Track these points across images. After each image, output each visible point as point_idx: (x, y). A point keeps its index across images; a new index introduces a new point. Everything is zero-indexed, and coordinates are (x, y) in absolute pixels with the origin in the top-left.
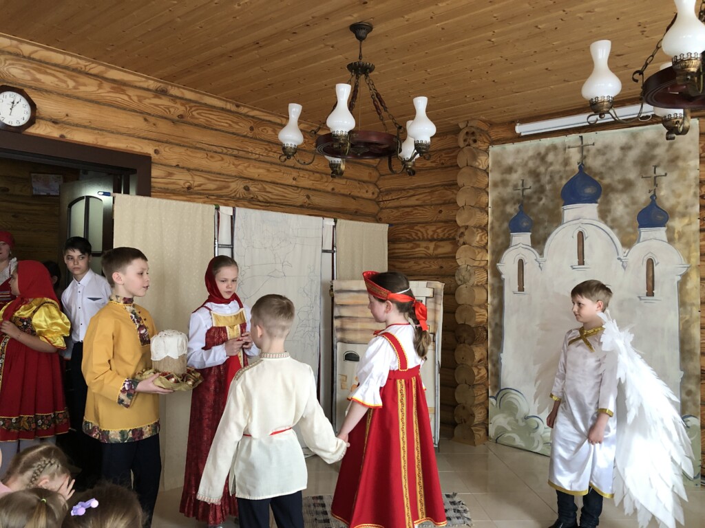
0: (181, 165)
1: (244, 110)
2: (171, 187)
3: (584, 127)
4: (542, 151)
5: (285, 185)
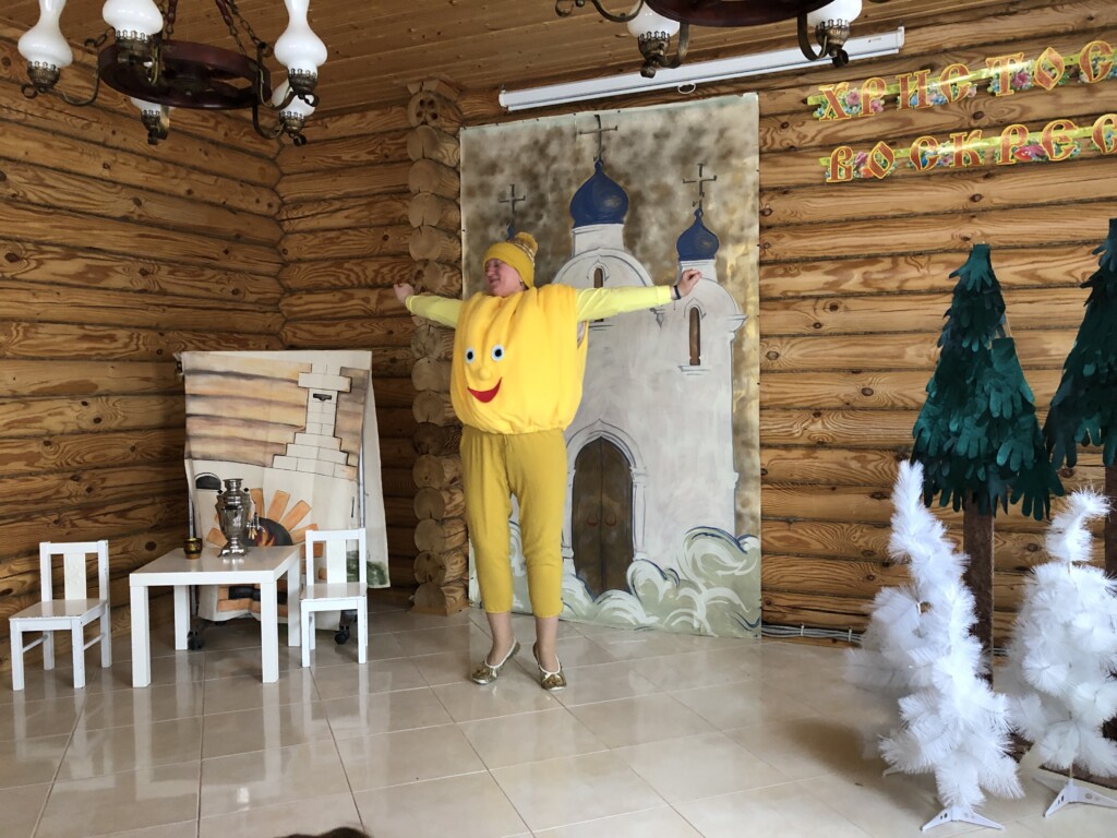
3: (602, 100)
4: (542, 138)
5: (88, 177)
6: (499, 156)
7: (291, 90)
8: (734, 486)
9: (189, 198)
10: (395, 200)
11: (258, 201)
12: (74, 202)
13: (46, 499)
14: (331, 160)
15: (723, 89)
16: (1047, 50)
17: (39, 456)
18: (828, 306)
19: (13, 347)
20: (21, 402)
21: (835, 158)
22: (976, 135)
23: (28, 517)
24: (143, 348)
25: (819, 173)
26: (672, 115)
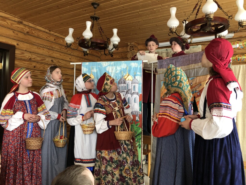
0: (27, 50)
1: (52, 33)
2: (23, 58)
3: (168, 46)
5: (67, 61)
7: (113, 47)
12: (64, 66)
15: (194, 44)
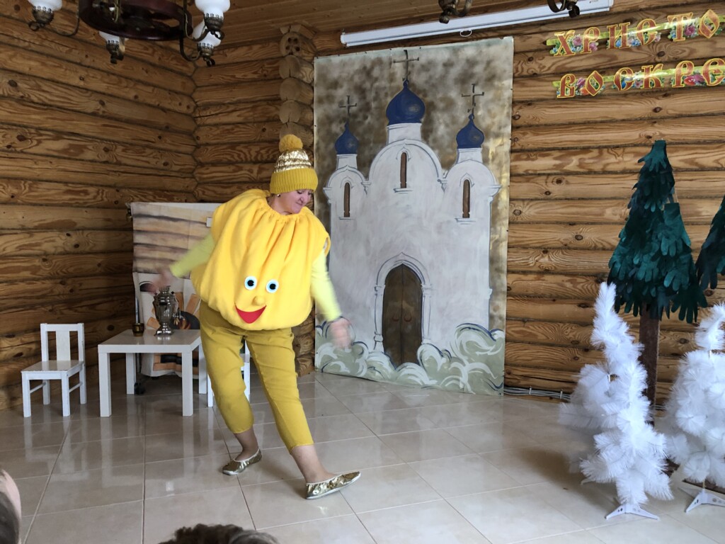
3: (409, 40)
4: (368, 65)
5: (70, 85)
6: (340, 77)
7: (206, 28)
8: (488, 298)
9: (136, 101)
10: (270, 105)
11: (180, 104)
12: (62, 102)
13: (43, 296)
14: (229, 78)
15: (490, 34)
16: (708, 12)
17: (39, 268)
18: (555, 180)
19: (22, 197)
20: (28, 233)
21: (564, 82)
22: (659, 68)
23: (32, 307)
24: (105, 199)
25: (552, 91)
26: (455, 51)
